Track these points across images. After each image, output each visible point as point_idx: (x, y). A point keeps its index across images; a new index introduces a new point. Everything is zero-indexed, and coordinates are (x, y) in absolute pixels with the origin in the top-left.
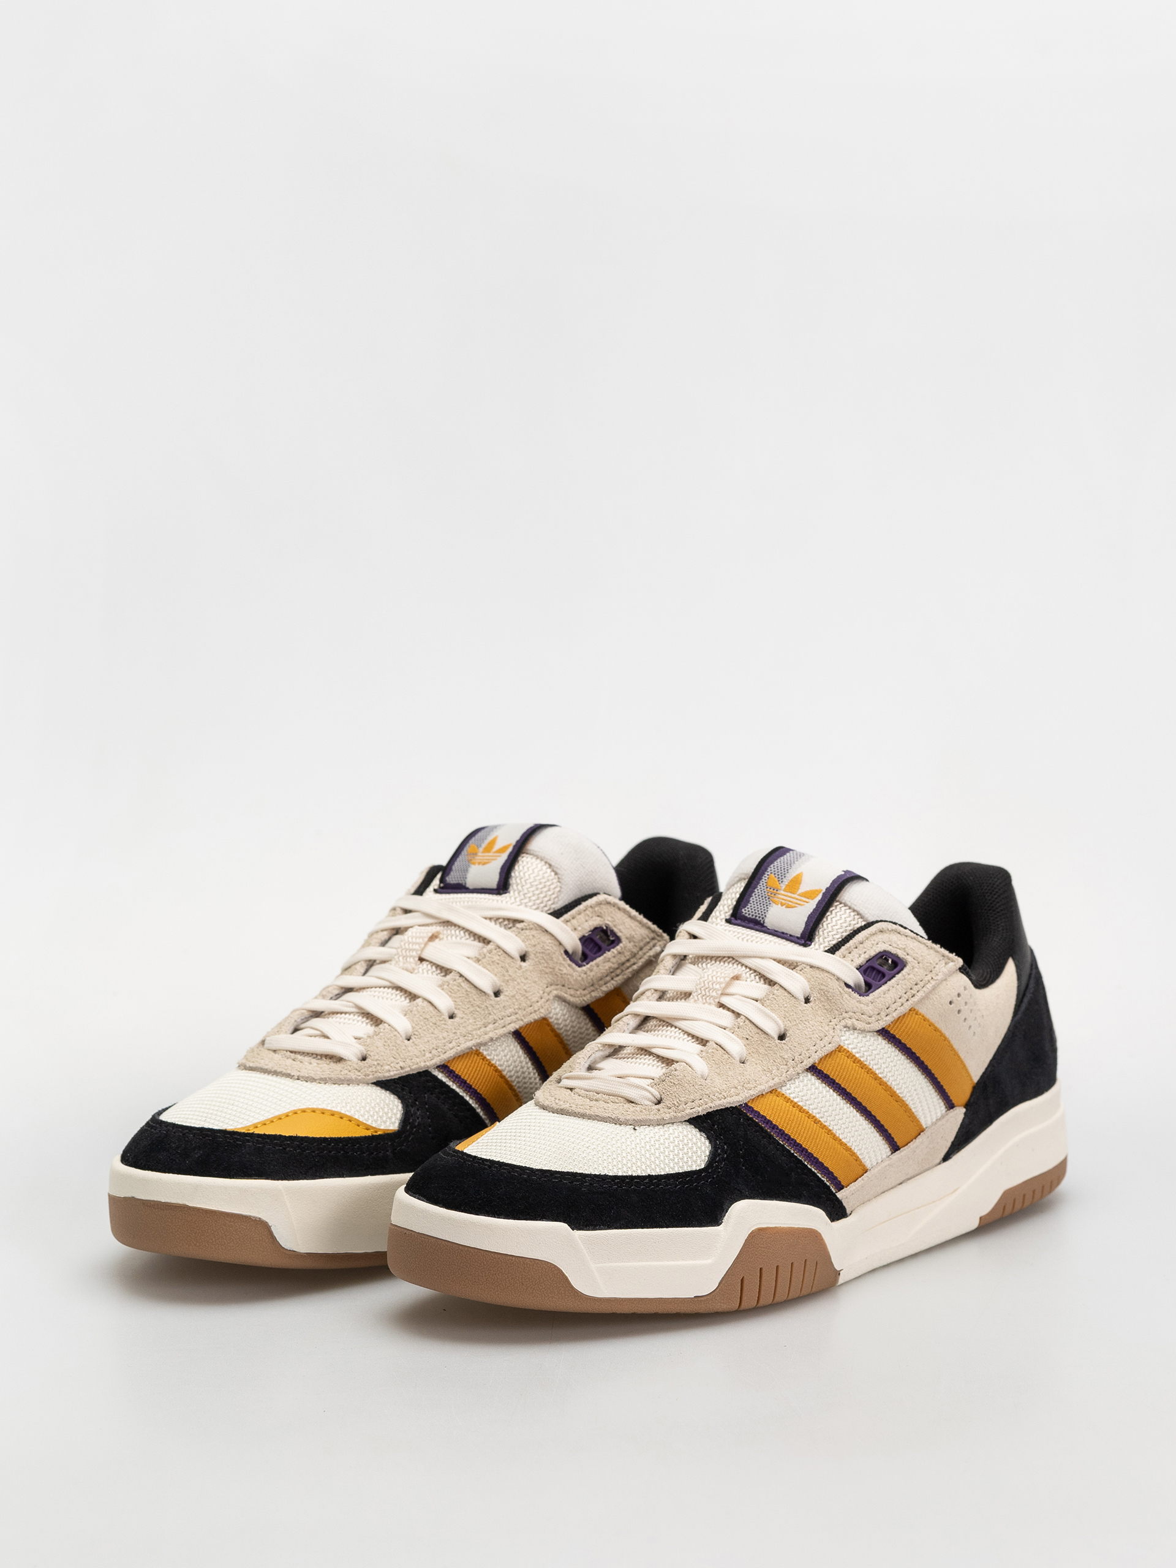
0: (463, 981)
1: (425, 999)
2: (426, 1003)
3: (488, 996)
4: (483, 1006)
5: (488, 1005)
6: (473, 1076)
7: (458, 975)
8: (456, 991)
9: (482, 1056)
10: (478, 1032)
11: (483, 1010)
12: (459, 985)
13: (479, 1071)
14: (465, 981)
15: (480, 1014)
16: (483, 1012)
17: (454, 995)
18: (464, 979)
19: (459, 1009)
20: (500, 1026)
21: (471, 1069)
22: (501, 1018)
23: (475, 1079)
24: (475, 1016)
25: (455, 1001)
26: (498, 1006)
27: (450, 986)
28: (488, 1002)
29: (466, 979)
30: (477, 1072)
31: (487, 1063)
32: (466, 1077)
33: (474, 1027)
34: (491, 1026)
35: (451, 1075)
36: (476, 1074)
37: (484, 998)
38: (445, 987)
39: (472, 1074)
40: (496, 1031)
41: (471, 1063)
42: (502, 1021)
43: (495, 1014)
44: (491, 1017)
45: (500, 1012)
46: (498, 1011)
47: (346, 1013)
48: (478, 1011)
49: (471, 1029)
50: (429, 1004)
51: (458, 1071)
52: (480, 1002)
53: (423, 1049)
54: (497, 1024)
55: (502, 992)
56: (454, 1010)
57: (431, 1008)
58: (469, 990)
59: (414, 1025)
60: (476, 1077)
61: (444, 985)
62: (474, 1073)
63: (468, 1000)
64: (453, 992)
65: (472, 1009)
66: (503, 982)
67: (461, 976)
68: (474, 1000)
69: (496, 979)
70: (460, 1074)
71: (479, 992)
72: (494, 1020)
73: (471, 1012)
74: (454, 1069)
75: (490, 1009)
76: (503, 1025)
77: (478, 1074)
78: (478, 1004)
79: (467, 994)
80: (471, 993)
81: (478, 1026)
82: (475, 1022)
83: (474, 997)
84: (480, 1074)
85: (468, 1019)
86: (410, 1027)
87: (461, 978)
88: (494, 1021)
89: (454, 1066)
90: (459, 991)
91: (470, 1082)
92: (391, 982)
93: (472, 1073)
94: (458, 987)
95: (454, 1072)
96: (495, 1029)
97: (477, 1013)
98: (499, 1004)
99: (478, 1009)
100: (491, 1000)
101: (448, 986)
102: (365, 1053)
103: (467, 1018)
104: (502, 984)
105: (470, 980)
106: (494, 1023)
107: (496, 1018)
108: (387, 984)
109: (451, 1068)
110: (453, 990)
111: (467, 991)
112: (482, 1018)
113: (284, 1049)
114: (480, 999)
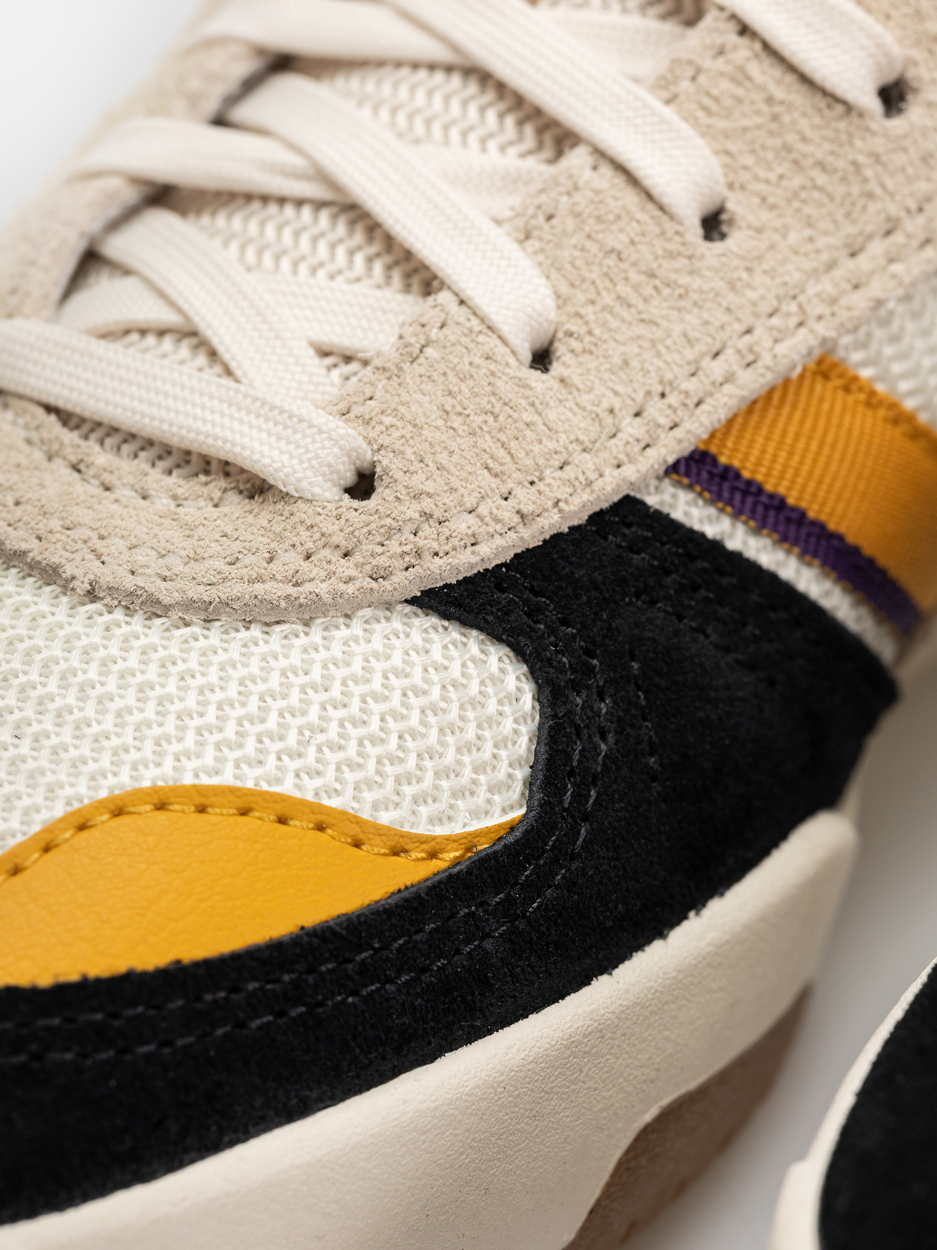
0: (757, 56)
1: (601, 155)
2: (606, 170)
3: (861, 115)
4: (840, 164)
5: (861, 159)
6: (810, 473)
7: (732, 27)
8: (727, 102)
9: (841, 376)
10: (826, 285)
11: (844, 180)
12: (741, 77)
13: (834, 445)
14: (763, 55)
15: (831, 198)
16: (841, 190)
17: (722, 124)
18: (758, 46)
19: (743, 187)
20: (915, 243)
21: (801, 445)
22: (913, 206)
23: (820, 483)
24: (807, 210)
25: (728, 153)
26: (899, 159)
27: (702, 79)
28: (859, 144)
29: (767, 47)
30: (826, 451)
31: (862, 397)
32: (786, 483)
33: (809, 265)
34: (877, 248)
35: (726, 486)
36: (822, 460)
37: (842, 125)
38: (685, 85)
39: (806, 468)
40: (897, 268)
41: (802, 422)
42: (921, 220)
43: (891, 195)
44: (873, 207)
45: (909, 180)
46: (900, 177)
47: (282, 201)
48: (820, 189)
49: (797, 276)
50: (620, 180)
51: (749, 465)
52: (827, 146)
53: (605, 405)
54: (898, 238)
55: (915, 91)
56: (727, 193)
57: (631, 199)
58: (779, 94)
59: (564, 288)
60: (822, 476)
61: (676, 79)
62: (815, 461)
63: (777, 142)
64: (714, 107)
65: (796, 181)
66: (918, 43)
67: (744, 30)
68: (804, 139)
69: (888, 37)
70: (759, 478)
71: (822, 103)
72: (889, 219)
73: (796, 195)
74: (736, 463)
75: (869, 173)
76: (922, 237)
77: (828, 463)
78: (819, 155)
79: (775, 118)
80: (790, 107)
81: (825, 257)
82: (811, 239)
83: (804, 124)
84: (837, 456)
85: (784, 232)
86: (550, 302)
87: (744, 41)
88: (888, 226)
89: (734, 450)
90: (739, 100)
91: (800, 498)
92: (456, 49)
93: (808, 461)
94: (739, 83)
95: (737, 475)
96: (892, 260)
97: (816, 195)
98: (905, 150)
99: (821, 179)
100: (873, 133)
101: (694, 79)
102: (369, 456)
103: (778, 223)
104: (916, 54)
105: (786, 52)
106: (888, 233)
107: (893, 209)
108: (441, 54)
109: (723, 460)
110: (716, 99)
111: (770, 100)
112: (839, 217)
113: (35, 395)
114: (829, 133)
